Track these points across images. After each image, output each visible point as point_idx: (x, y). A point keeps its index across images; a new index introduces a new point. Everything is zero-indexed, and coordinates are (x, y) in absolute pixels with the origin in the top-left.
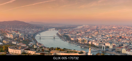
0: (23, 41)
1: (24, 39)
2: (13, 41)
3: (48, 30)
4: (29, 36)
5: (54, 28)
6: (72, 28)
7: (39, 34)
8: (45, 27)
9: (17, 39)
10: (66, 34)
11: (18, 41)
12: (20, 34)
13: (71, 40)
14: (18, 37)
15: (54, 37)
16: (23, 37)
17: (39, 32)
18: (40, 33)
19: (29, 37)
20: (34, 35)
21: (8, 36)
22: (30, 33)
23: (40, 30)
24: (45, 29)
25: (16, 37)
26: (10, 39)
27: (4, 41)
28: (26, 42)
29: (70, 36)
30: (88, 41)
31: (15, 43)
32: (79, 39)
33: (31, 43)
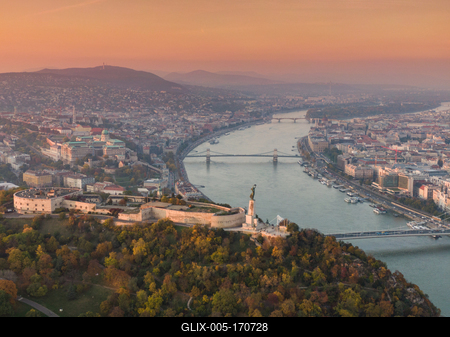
0: (116, 174)
1: (121, 165)
2: (72, 171)
3: (268, 121)
4: (155, 150)
5: (305, 107)
6: (397, 107)
7: (213, 143)
8: (259, 104)
9: (89, 164)
10: (341, 141)
11: (95, 174)
12: (110, 143)
13: (344, 174)
14: (96, 154)
15: (275, 157)
16: (121, 157)
17: (216, 129)
18: (219, 136)
19: (154, 157)
20: (185, 147)
21: (53, 152)
22: (169, 134)
23: (224, 121)
24: (252, 114)
25: (89, 155)
26: (60, 165)
27: (29, 177)
28: (129, 179)
29: (343, 157)
30: (418, 184)
31: (79, 183)
32: (380, 171)
33: (151, 182)
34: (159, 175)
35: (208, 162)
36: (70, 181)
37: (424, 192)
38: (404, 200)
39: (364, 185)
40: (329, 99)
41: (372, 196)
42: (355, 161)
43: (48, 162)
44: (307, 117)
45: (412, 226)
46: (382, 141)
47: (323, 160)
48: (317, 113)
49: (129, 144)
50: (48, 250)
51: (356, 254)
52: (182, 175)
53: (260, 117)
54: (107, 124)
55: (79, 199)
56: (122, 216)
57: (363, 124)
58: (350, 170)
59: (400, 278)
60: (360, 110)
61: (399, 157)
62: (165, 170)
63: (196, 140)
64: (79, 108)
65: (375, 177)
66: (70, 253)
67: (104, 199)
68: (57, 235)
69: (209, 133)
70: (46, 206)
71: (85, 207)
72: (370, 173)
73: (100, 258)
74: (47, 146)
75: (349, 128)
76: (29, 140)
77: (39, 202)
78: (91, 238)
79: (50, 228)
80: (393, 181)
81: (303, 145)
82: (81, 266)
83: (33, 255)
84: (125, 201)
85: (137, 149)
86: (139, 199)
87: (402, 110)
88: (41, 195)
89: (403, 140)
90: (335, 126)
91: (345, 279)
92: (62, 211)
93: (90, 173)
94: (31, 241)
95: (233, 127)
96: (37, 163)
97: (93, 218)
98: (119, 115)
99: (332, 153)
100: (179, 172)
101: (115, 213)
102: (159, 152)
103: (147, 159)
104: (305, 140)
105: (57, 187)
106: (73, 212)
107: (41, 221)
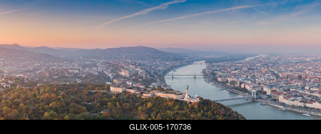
0: (143, 81)
1: (144, 78)
2: (129, 80)
3: (192, 64)
5: (205, 59)
6: (233, 59)
8: (189, 58)
9: (134, 77)
10: (216, 70)
11: (136, 81)
12: (141, 71)
13: (217, 81)
14: (136, 74)
15: (195, 76)
16: (144, 75)
17: (175, 67)
18: (176, 69)
19: (155, 76)
20: (165, 72)
21: (123, 73)
22: (160, 68)
23: (178, 64)
24: (187, 62)
25: (134, 75)
26: (125, 77)
27: (115, 81)
28: (147, 83)
29: (217, 75)
30: (241, 83)
31: (131, 83)
32: (229, 79)
33: (153, 84)
34: (156, 82)
35: (173, 78)
36: (128, 83)
37: (242, 86)
38: (237, 88)
39: (224, 84)
40: (212, 57)
41: (227, 88)
42: (221, 77)
43: (121, 76)
44: (205, 63)
45: (239, 96)
46: (229, 70)
47: (211, 76)
48: (208, 61)
49: (147, 71)
50: (120, 104)
51: (222, 106)
52: (164, 82)
53: (190, 63)
54: (140, 65)
55: (130, 88)
56: (144, 95)
57: (223, 65)
58: (219, 79)
59: (236, 113)
60: (222, 60)
61: (234, 75)
62: (158, 80)
63: (169, 70)
64: (131, 59)
65: (227, 81)
66: (127, 105)
67: (138, 89)
68: (123, 100)
69: (173, 68)
70: (120, 90)
71: (132, 91)
73: (136, 108)
74: (121, 71)
75: (218, 66)
76: (116, 69)
77: (118, 89)
78: (134, 101)
79: (121, 97)
80: (233, 83)
81: (204, 72)
82: (130, 110)
83: (115, 105)
84: (145, 90)
85: (149, 73)
86: (150, 89)
87: (235, 60)
88: (119, 87)
89: (236, 70)
90: (214, 65)
91: (219, 115)
92: (125, 92)
93: (134, 80)
94: (115, 101)
95: (181, 66)
96: (118, 76)
97: (134, 95)
98: (144, 62)
99: (214, 74)
100: (163, 80)
101: (142, 93)
102: (156, 74)
103: (153, 76)
104: (205, 70)
105: (124, 84)
106: (128, 93)
107: (118, 95)
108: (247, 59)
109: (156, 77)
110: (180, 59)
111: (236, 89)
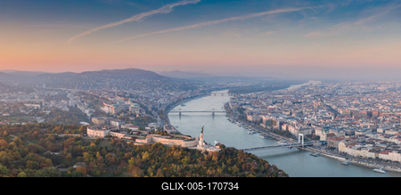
0: (135, 120)
1: (137, 116)
2: (115, 118)
3: (210, 95)
4: (154, 109)
5: (227, 88)
6: (269, 88)
8: (205, 87)
9: (122, 115)
10: (245, 104)
11: (125, 120)
12: (133, 105)
13: (247, 120)
14: (126, 110)
15: (213, 112)
16: (137, 112)
17: (184, 99)
18: (185, 102)
19: (153, 112)
20: (169, 108)
21: (106, 109)
22: (161, 101)
23: (188, 95)
24: (202, 91)
25: (123, 111)
26: (108, 115)
27: (94, 120)
28: (141, 122)
29: (246, 112)
30: (281, 124)
31: (117, 124)
32: (264, 118)
33: (152, 124)
34: (156, 121)
35: (180, 115)
36: (113, 122)
37: (284, 128)
38: (275, 131)
39: (256, 124)
40: (239, 84)
41: (261, 130)
42: (252, 114)
43: (103, 113)
44: (229, 93)
45: (279, 143)
46: (264, 104)
47: (237, 113)
48: (233, 91)
49: (141, 106)
50: (101, 155)
51: (254, 158)
53: (205, 93)
54: (131, 96)
55: (117, 131)
56: (137, 140)
57: (255, 96)
58: (250, 118)
59: (275, 168)
60: (253, 89)
61: (272, 111)
62: (159, 119)
63: (174, 104)
64: (119, 88)
65: (262, 120)
66: (112, 156)
67: (129, 131)
68: (106, 148)
69: (181, 101)
70: (101, 134)
71: (120, 135)
72: (259, 119)
73: (126, 160)
74: (103, 106)
75: (248, 98)
76: (95, 102)
77: (98, 132)
78: (122, 150)
79: (103, 144)
80: (270, 123)
81: (227, 106)
82: (117, 163)
83: (95, 156)
84: (139, 133)
85: (145, 108)
86: (146, 133)
87: (273, 89)
88: (100, 129)
89: (274, 103)
90: (242, 97)
91: (249, 170)
92: (109, 136)
93: (123, 119)
94: (94, 150)
95: (192, 98)
96: (98, 114)
97: (123, 141)
98: (137, 92)
99: (241, 110)
100: (166, 120)
101: (134, 139)
102: (156, 110)
103: (150, 113)
104: (228, 104)
105: (107, 125)
106: (114, 137)
107: (99, 141)
108: (291, 88)
109: (154, 115)
110: (192, 88)
111: (275, 133)
